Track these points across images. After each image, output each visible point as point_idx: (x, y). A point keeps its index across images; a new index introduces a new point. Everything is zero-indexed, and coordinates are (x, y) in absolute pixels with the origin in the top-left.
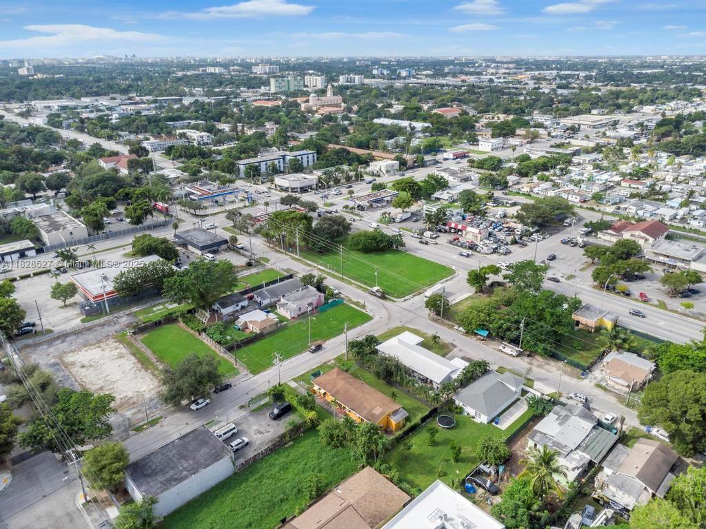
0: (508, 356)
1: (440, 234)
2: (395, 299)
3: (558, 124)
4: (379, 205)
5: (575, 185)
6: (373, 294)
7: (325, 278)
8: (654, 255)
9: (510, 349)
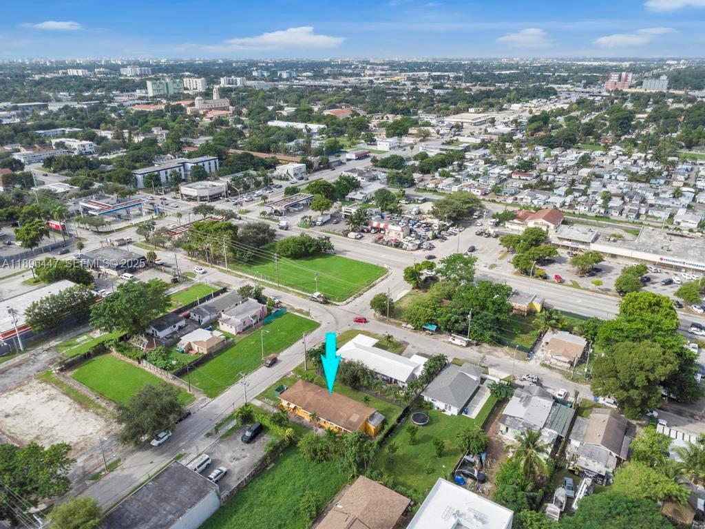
0: (458, 348)
1: (363, 234)
2: (337, 303)
3: (443, 122)
4: (297, 209)
5: (474, 180)
6: (314, 300)
7: (263, 288)
8: (558, 240)
9: (459, 341)
